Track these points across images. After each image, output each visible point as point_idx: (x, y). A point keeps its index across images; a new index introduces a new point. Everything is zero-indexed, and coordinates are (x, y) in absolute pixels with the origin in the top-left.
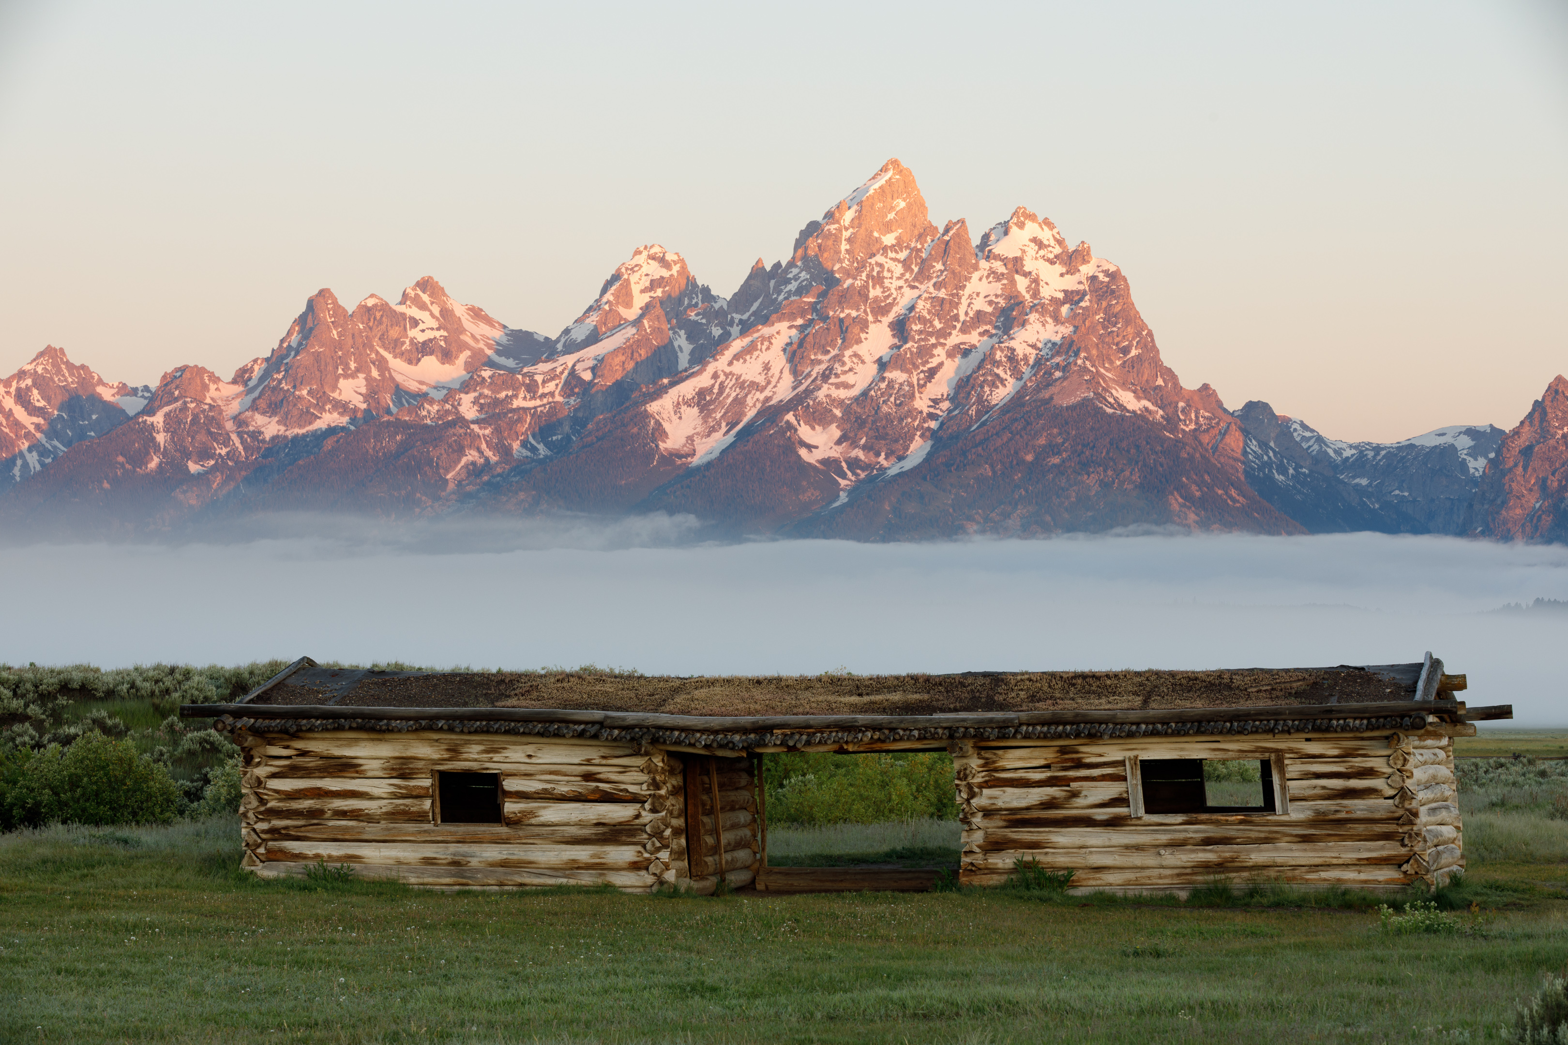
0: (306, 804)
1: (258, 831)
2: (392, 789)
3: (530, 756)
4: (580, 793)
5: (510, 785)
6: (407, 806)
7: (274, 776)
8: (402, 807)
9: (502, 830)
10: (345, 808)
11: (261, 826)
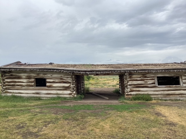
0: (12, 84)
1: (3, 88)
2: (27, 81)
3: (51, 76)
5: (48, 80)
6: (30, 84)
7: (6, 79)
9: (46, 88)
10: (19, 84)
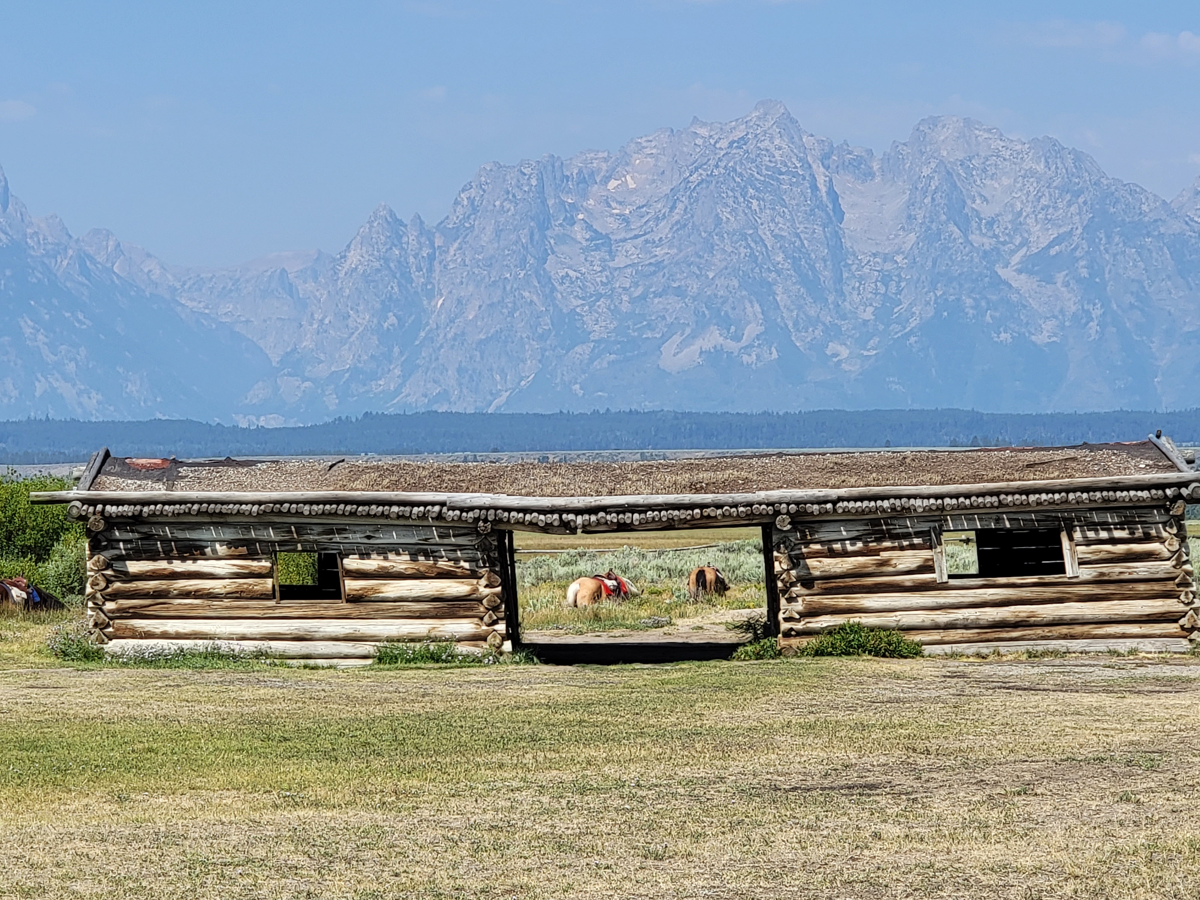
0: (151, 585)
1: (106, 611)
2: (235, 570)
3: (368, 537)
4: (418, 570)
5: (352, 563)
6: (250, 585)
7: (119, 558)
8: (245, 586)
9: (343, 606)
10: (190, 588)
11: (110, 606)
